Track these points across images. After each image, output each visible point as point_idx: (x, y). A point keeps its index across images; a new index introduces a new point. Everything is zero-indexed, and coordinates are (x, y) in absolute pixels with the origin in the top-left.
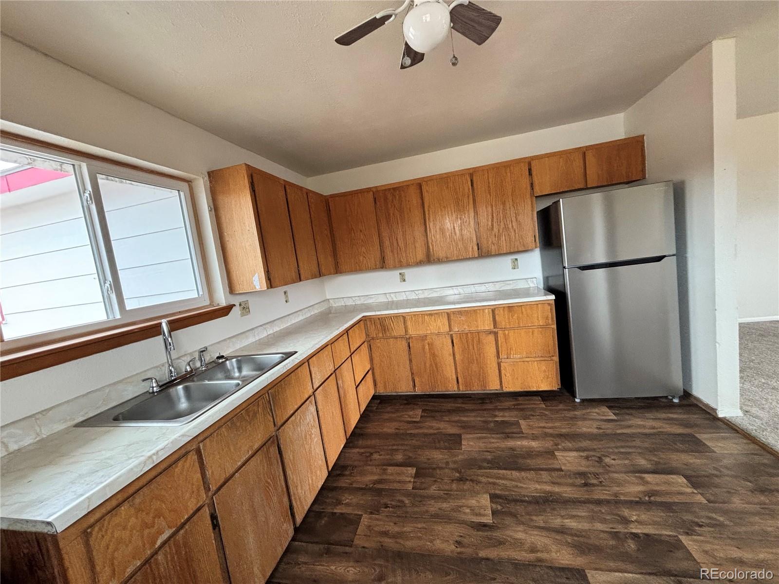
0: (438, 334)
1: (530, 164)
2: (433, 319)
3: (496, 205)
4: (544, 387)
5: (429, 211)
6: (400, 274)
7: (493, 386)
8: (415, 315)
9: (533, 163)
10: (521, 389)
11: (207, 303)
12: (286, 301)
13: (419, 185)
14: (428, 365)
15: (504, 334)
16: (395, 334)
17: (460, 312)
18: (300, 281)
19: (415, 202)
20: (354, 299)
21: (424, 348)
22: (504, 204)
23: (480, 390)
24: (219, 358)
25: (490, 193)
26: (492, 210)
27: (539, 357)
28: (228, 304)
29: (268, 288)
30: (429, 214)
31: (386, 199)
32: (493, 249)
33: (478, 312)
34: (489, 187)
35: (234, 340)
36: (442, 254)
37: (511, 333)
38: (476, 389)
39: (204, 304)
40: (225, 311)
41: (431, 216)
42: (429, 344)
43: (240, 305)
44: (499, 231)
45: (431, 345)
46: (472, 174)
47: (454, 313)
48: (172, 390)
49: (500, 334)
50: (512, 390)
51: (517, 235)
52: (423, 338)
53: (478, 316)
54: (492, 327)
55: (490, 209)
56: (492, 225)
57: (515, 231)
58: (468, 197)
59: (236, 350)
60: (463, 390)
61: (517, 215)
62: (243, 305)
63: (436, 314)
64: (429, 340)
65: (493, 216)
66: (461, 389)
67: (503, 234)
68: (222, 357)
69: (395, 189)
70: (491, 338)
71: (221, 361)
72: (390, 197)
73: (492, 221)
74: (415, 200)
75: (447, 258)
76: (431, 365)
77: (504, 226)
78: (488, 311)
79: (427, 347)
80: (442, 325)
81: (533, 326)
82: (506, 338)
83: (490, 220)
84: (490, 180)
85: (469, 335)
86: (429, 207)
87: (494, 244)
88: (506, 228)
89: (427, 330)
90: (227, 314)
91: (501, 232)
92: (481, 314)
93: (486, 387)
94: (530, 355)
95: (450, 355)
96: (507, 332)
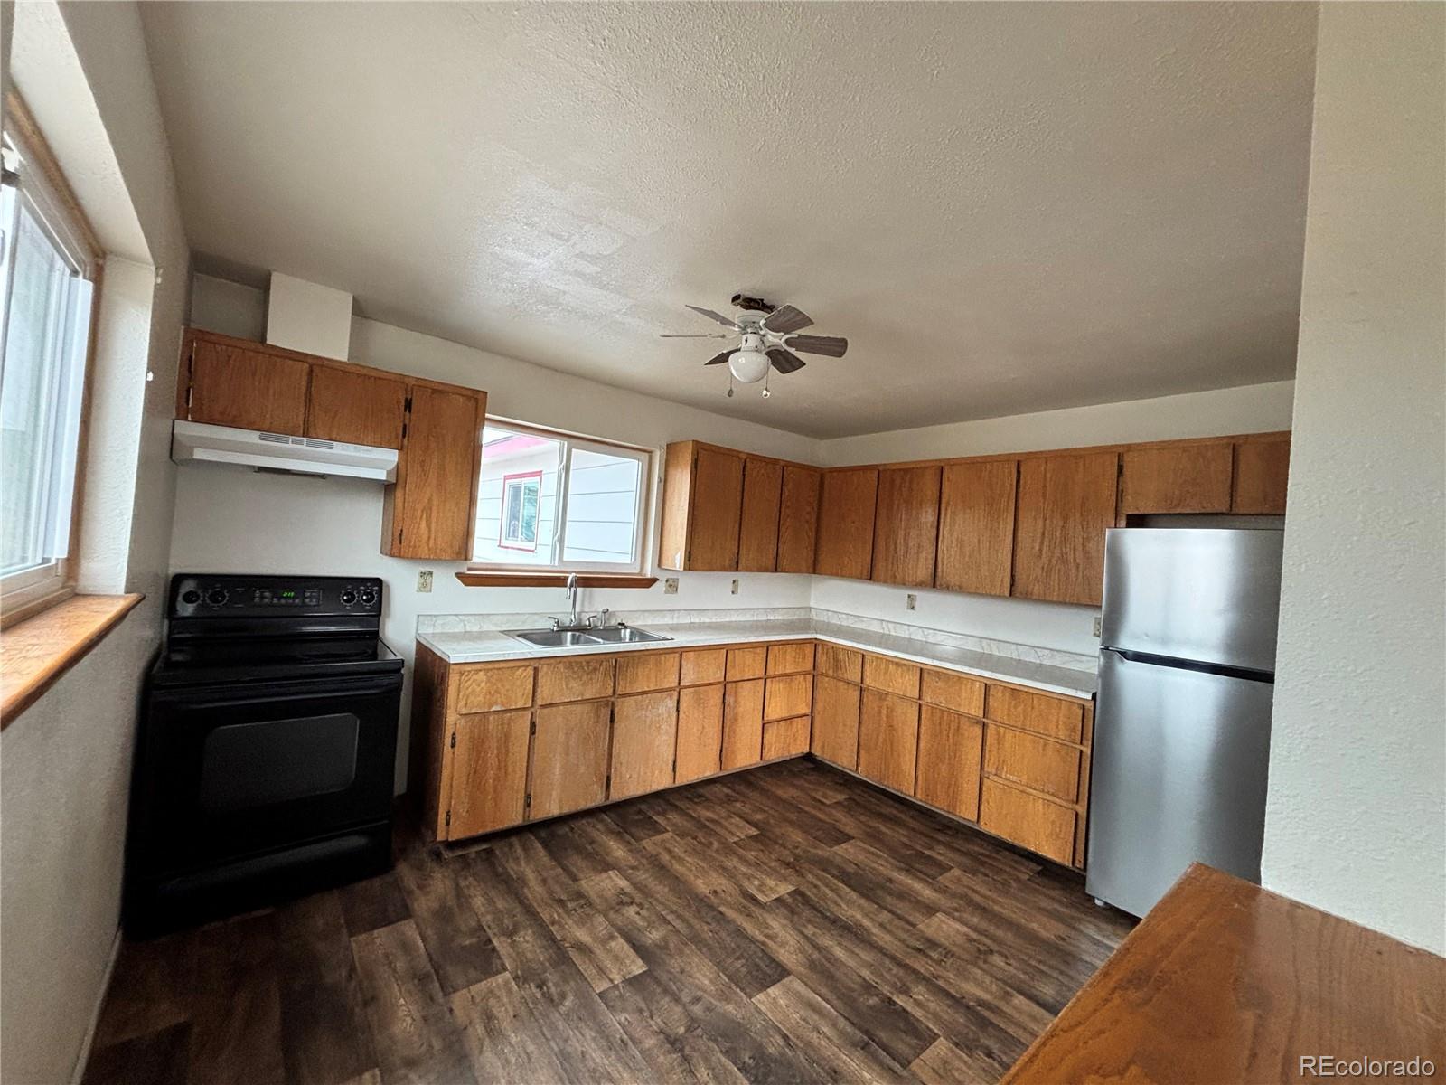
0: (903, 698)
1: (1120, 456)
2: (899, 672)
3: (1052, 518)
4: (1048, 852)
5: (946, 509)
6: (909, 596)
7: (966, 813)
8: (879, 658)
9: (1127, 458)
10: (1010, 837)
11: (637, 571)
12: (733, 592)
13: (940, 469)
14: (881, 740)
15: (998, 733)
16: (847, 676)
17: (941, 674)
18: (737, 571)
19: (929, 493)
20: (840, 616)
21: (880, 713)
22: (1065, 519)
23: (944, 811)
24: (620, 624)
25: (1044, 497)
26: (1044, 525)
27: (1048, 792)
28: (652, 576)
29: (685, 569)
30: (946, 515)
31: (893, 481)
32: (1037, 589)
33: (965, 682)
34: (1045, 486)
35: (646, 614)
36: (953, 581)
37: (1009, 735)
38: (939, 805)
39: (633, 571)
40: (649, 583)
41: (948, 516)
42: (888, 708)
43: (667, 581)
44: (1050, 561)
45: (890, 710)
46: (1019, 463)
47: (929, 672)
48: (563, 633)
49: (991, 730)
50: (993, 832)
51: (1081, 574)
52: (882, 695)
53: (964, 687)
54: (982, 715)
55: (1040, 522)
56: (1041, 550)
57: (1078, 567)
58: (1009, 497)
59: (646, 625)
60: (919, 799)
61: (1085, 541)
62: (670, 582)
63: (905, 665)
64: (888, 702)
65: (1043, 534)
66: (919, 796)
67: (1057, 568)
68: (623, 624)
69: (906, 471)
70: (978, 730)
71: (620, 627)
72: (898, 481)
73: (1042, 543)
74: (930, 490)
75: (960, 587)
76: (885, 740)
77: (1059, 555)
78: (980, 686)
79: (884, 712)
80: (908, 684)
81: (1046, 735)
82: (1000, 740)
83: (1038, 541)
84: (1048, 475)
85: (946, 714)
86: (948, 503)
87: (1038, 582)
88: (1063, 559)
89: (889, 686)
90: (649, 586)
91: (1054, 562)
92: (969, 687)
93: (954, 808)
94: (1034, 785)
95: (913, 735)
96: (1002, 730)
